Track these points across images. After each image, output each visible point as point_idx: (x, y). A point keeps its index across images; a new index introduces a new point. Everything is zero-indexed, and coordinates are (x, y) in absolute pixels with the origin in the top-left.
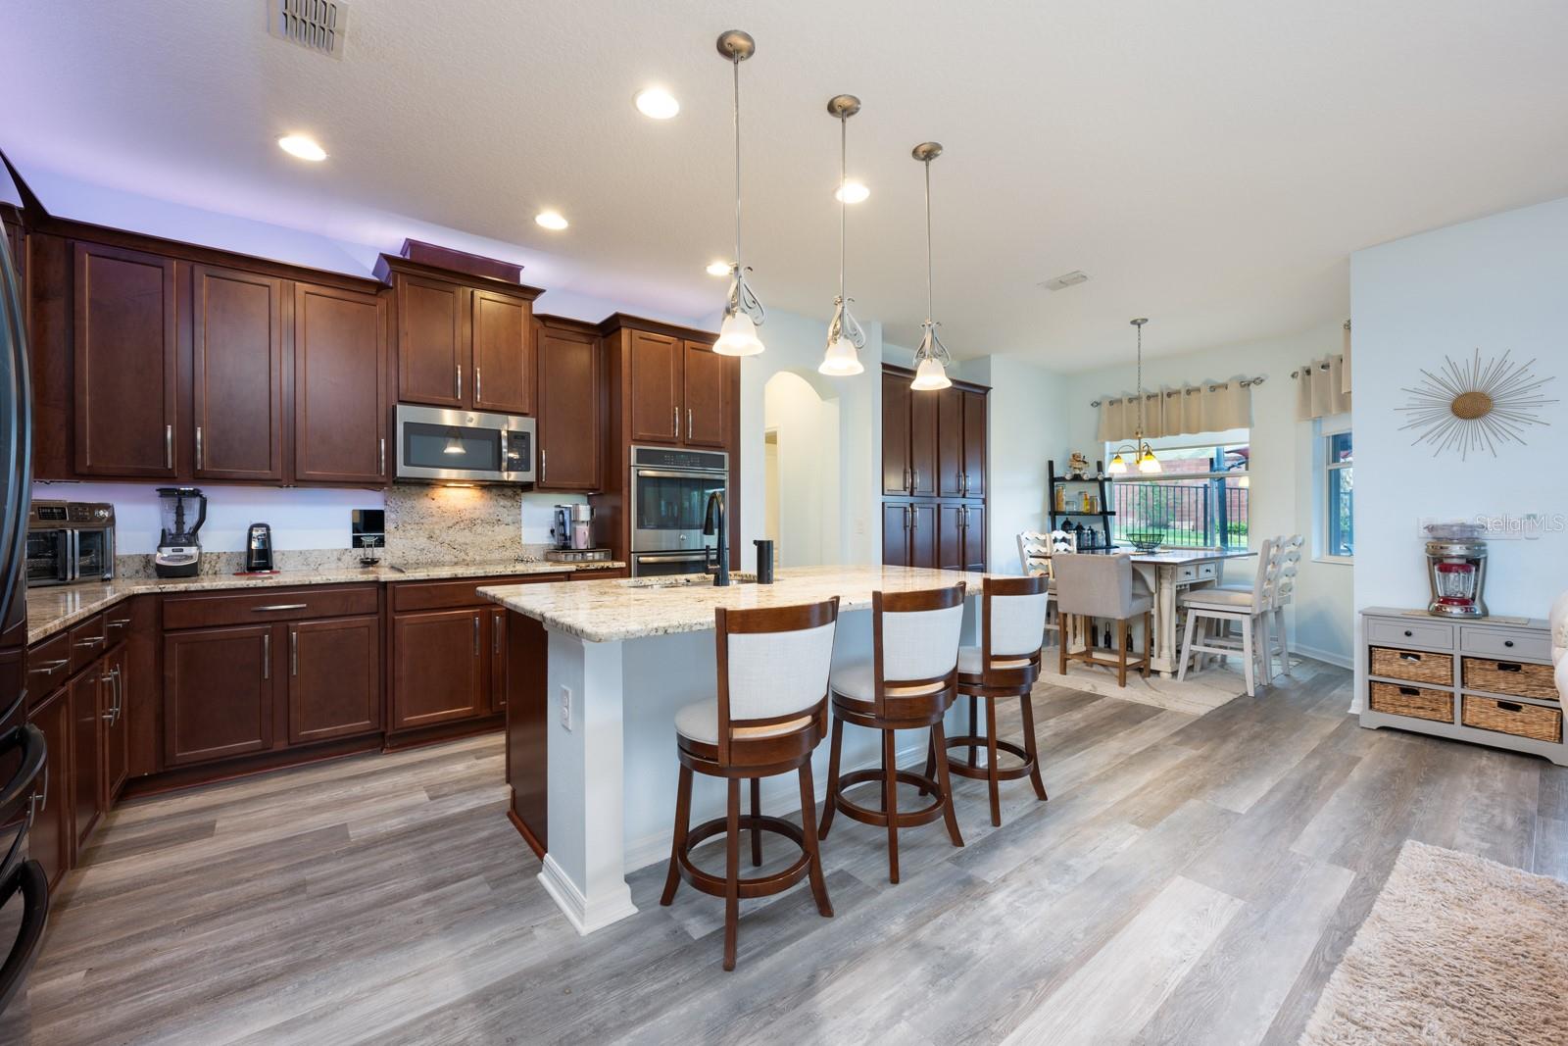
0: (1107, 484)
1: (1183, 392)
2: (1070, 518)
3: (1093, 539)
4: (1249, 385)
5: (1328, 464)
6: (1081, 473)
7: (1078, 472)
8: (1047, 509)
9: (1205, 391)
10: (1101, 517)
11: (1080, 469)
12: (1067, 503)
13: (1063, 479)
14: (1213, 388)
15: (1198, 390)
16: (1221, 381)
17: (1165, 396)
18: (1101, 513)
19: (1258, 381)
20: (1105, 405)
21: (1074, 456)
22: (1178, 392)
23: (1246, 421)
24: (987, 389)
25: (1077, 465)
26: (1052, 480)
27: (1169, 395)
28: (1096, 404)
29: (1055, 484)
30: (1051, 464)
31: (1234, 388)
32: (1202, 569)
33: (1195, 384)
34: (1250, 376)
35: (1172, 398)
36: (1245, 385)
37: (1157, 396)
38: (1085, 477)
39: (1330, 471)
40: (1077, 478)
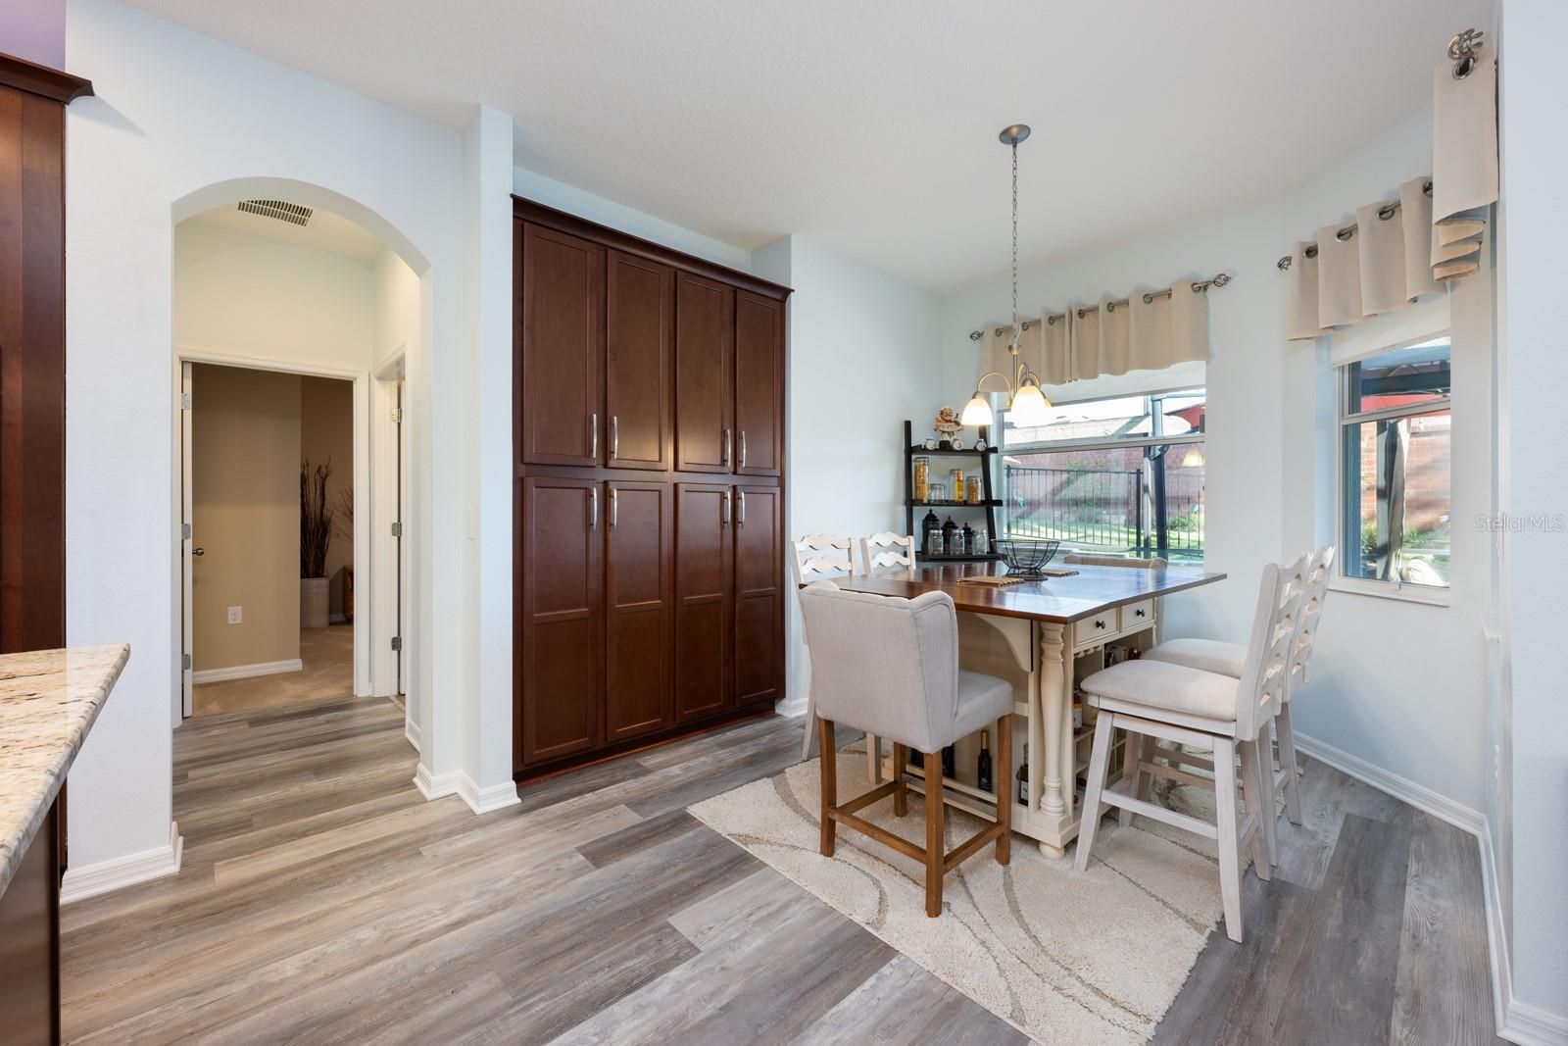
0: (993, 457)
1: (1102, 309)
2: (937, 511)
3: (969, 542)
4: (1205, 289)
5: (1341, 415)
6: (951, 440)
7: (946, 438)
8: (902, 496)
9: (1136, 303)
10: (983, 509)
11: (951, 434)
12: (932, 487)
13: (923, 450)
14: (1149, 298)
15: (1125, 303)
16: (1160, 285)
17: (1075, 314)
18: (983, 503)
19: (1222, 281)
20: (989, 335)
21: (942, 413)
22: (1095, 309)
23: (1201, 349)
24: (786, 292)
25: (946, 427)
26: (910, 450)
27: (1081, 314)
28: (977, 336)
29: (914, 457)
30: (908, 424)
31: (1183, 297)
32: (1128, 611)
33: (1119, 295)
34: (1207, 275)
35: (1086, 318)
36: (1201, 288)
37: (1064, 316)
38: (956, 446)
39: (1346, 427)
40: (945, 448)
